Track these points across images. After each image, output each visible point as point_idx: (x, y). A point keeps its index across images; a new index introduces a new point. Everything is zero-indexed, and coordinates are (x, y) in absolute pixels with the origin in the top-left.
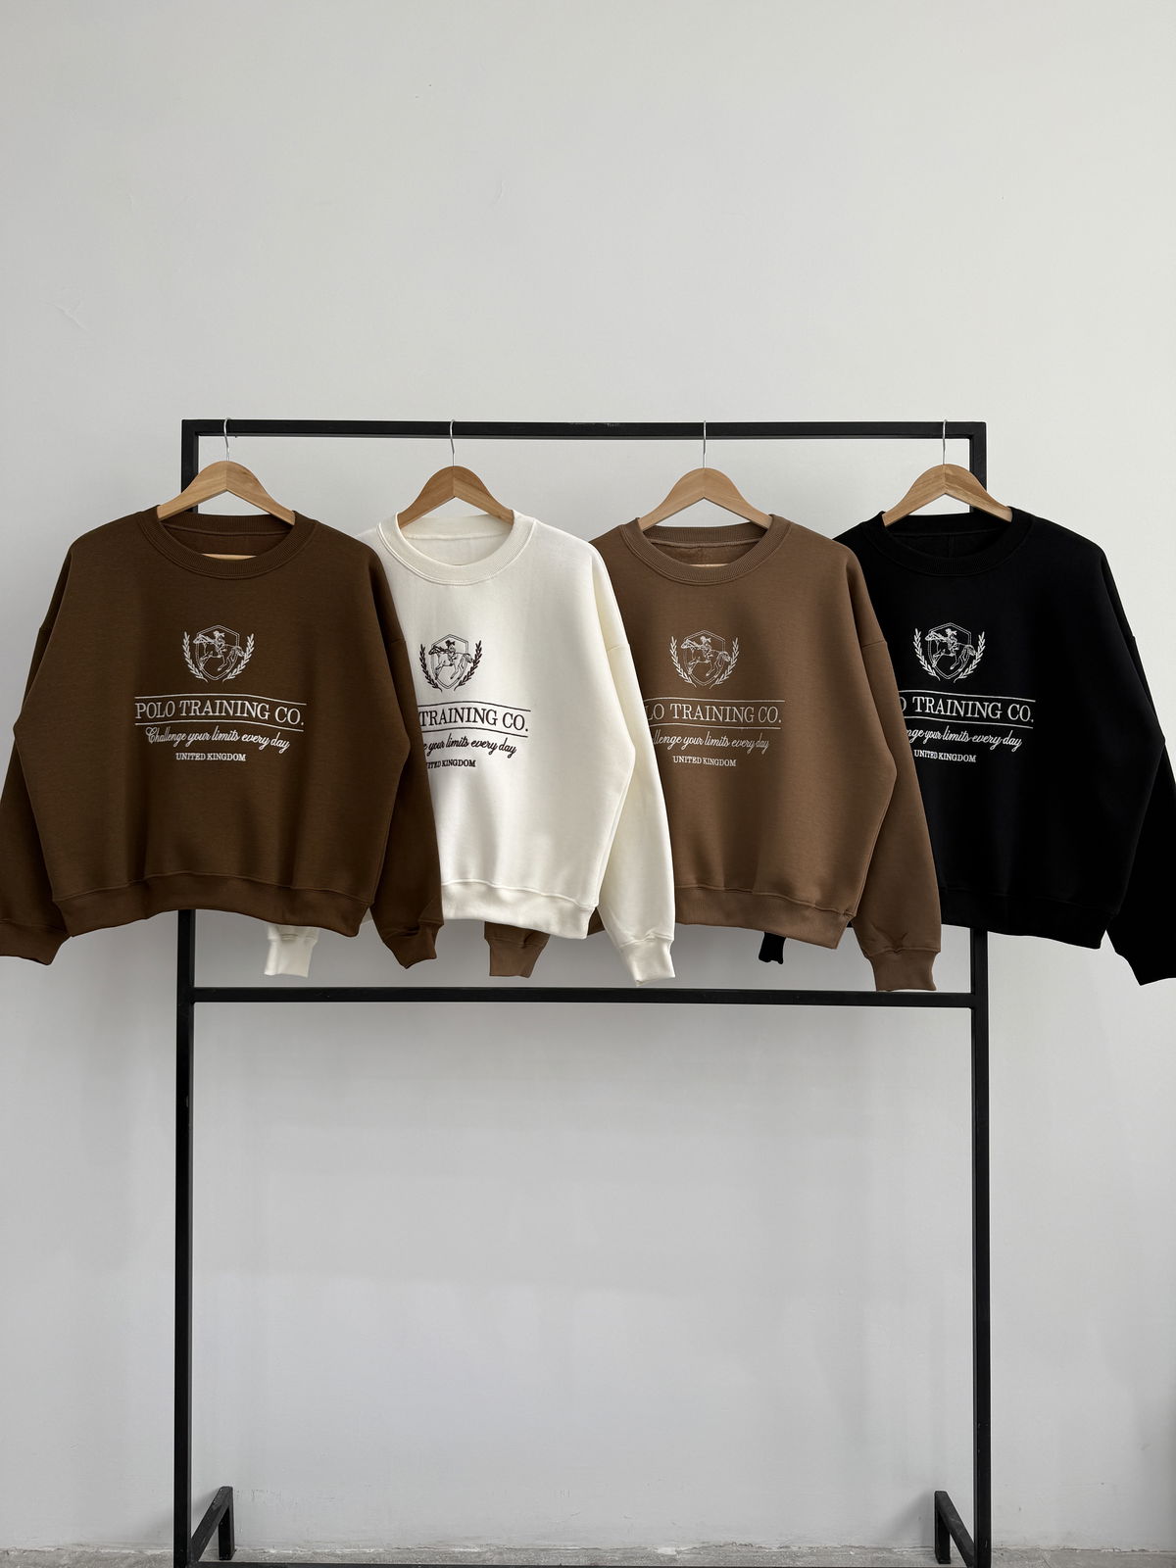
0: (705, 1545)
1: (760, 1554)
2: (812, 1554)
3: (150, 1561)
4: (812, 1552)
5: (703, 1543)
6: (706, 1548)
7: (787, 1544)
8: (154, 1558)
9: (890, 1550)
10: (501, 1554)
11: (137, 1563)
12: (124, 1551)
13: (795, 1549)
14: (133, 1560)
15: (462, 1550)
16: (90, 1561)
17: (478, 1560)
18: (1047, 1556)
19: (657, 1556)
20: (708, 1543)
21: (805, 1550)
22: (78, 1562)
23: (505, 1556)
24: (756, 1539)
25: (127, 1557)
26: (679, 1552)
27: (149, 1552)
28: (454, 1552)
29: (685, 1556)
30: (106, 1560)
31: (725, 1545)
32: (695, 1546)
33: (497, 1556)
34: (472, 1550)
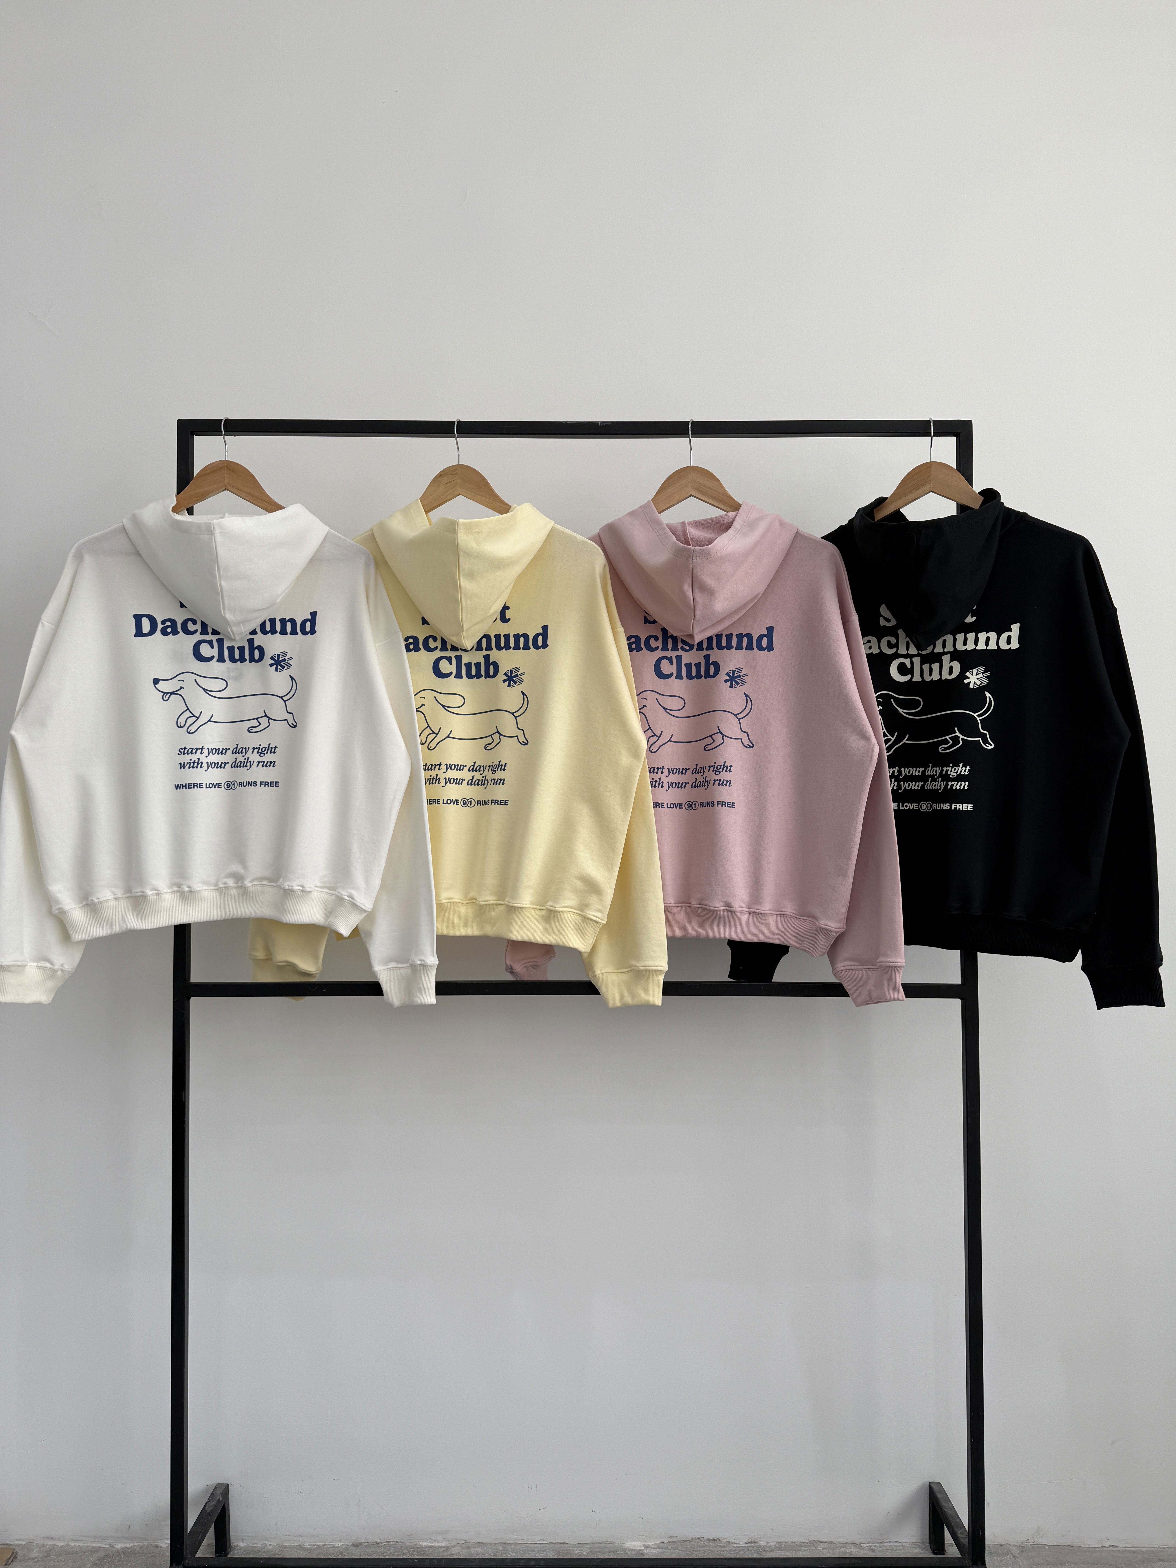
0: (674, 1540)
1: (727, 1549)
2: (779, 1550)
3: (120, 1555)
4: (780, 1546)
5: (671, 1537)
6: (675, 1543)
7: (753, 1539)
8: (124, 1551)
9: (858, 1545)
10: (469, 1548)
11: (107, 1556)
12: (94, 1545)
13: (763, 1544)
14: (102, 1554)
15: (429, 1544)
16: (60, 1555)
17: (446, 1554)
18: (1016, 1551)
19: (625, 1550)
20: (676, 1537)
21: (772, 1544)
22: (48, 1555)
23: (473, 1550)
24: (725, 1534)
25: (96, 1550)
26: (647, 1547)
27: (119, 1546)
28: (422, 1546)
29: (652, 1550)
30: (76, 1553)
31: (692, 1539)
32: (662, 1540)
33: (465, 1550)
34: (440, 1544)
